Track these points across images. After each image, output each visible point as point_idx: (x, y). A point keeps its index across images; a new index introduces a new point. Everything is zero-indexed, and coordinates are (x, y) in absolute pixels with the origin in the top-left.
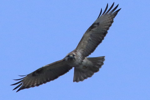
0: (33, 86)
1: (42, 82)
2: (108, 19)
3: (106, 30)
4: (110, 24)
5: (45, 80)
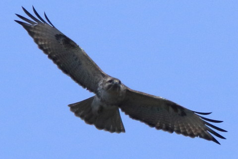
0: (36, 41)
1: (49, 53)
2: (197, 128)
3: (175, 129)
4: (189, 133)
5: (54, 56)
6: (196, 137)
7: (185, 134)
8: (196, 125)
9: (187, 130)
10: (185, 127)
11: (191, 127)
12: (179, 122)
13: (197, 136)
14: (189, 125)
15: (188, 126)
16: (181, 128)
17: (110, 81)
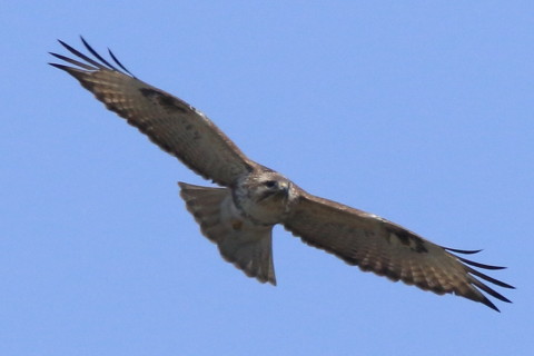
6: (447, 295)
7: (423, 285)
8: (448, 271)
9: (428, 280)
10: (425, 273)
11: (437, 275)
12: (411, 262)
13: (450, 291)
14: (433, 269)
15: (430, 273)
16: (414, 274)
17: (270, 184)
